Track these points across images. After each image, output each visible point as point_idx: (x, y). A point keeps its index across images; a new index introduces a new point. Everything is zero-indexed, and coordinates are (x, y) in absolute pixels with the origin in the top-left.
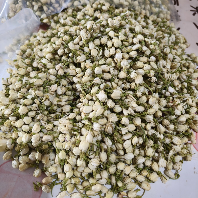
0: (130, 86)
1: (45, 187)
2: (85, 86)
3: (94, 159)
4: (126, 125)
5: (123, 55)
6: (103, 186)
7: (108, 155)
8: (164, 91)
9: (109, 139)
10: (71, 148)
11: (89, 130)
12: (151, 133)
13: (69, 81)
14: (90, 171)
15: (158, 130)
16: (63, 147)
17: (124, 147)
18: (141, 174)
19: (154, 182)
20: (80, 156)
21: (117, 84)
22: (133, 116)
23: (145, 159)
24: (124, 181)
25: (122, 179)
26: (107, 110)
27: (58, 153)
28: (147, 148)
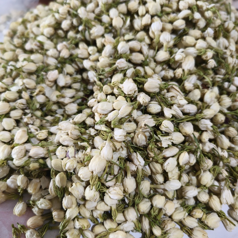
0: (174, 74)
1: (31, 233)
2: (102, 72)
3: (114, 188)
4: (169, 133)
5: (163, 25)
6: (128, 234)
7: (138, 181)
8: (226, 84)
9: (141, 154)
10: (76, 168)
11: (106, 140)
12: (209, 147)
13: (76, 67)
14: (107, 209)
15: (219, 144)
16: (63, 167)
17: (165, 168)
18: (193, 215)
19: (213, 229)
20: (90, 182)
21: (154, 70)
22: (180, 119)
23: (199, 190)
24: (163, 226)
25: (160, 223)
26: (137, 109)
27: (54, 177)
28: (202, 171)
